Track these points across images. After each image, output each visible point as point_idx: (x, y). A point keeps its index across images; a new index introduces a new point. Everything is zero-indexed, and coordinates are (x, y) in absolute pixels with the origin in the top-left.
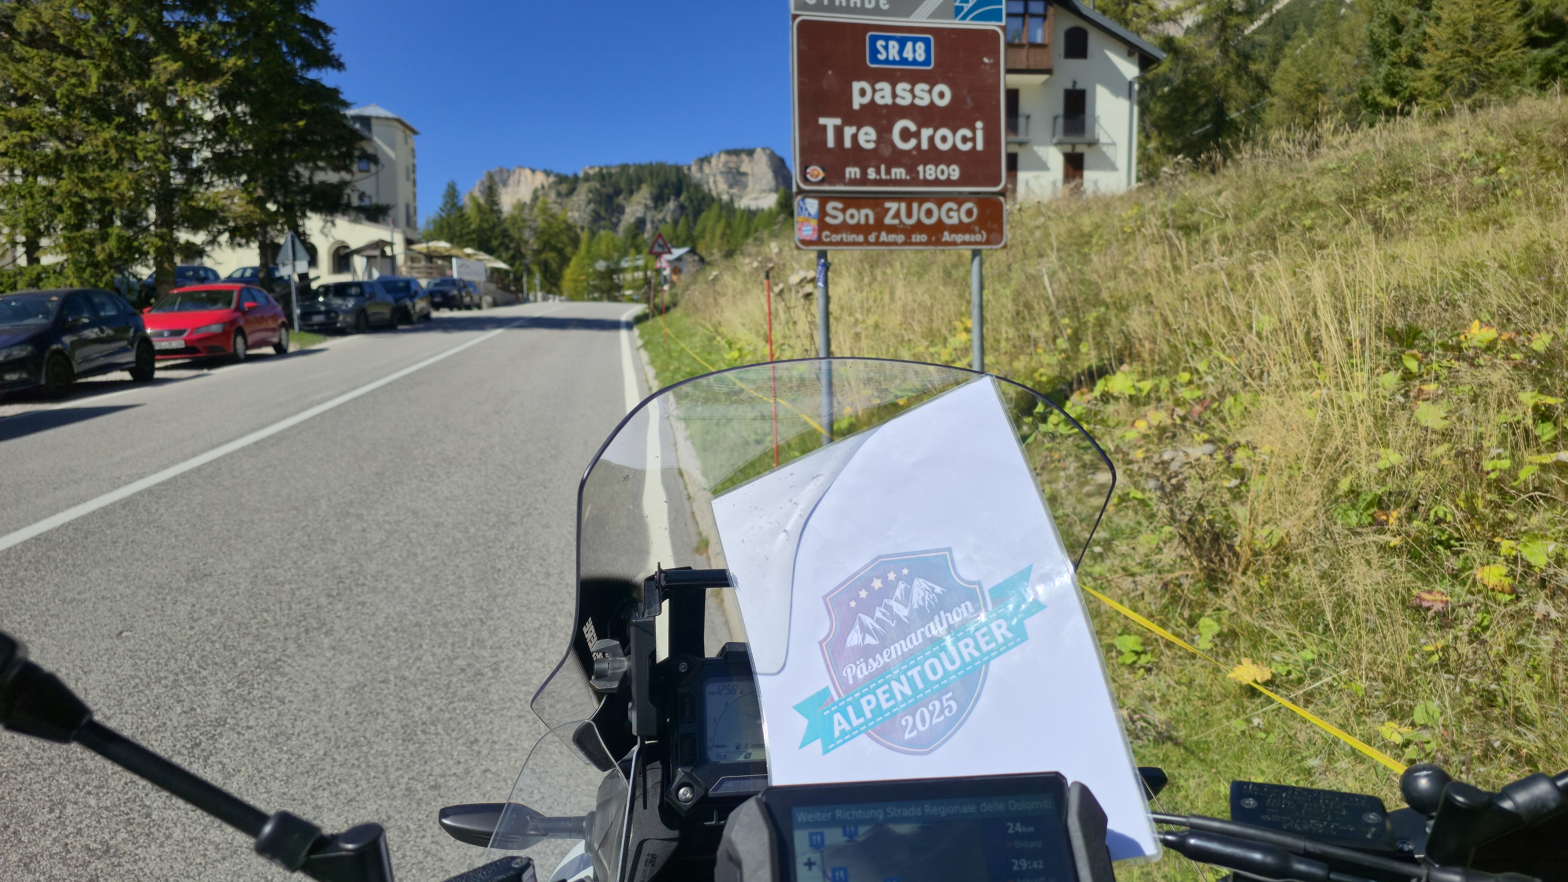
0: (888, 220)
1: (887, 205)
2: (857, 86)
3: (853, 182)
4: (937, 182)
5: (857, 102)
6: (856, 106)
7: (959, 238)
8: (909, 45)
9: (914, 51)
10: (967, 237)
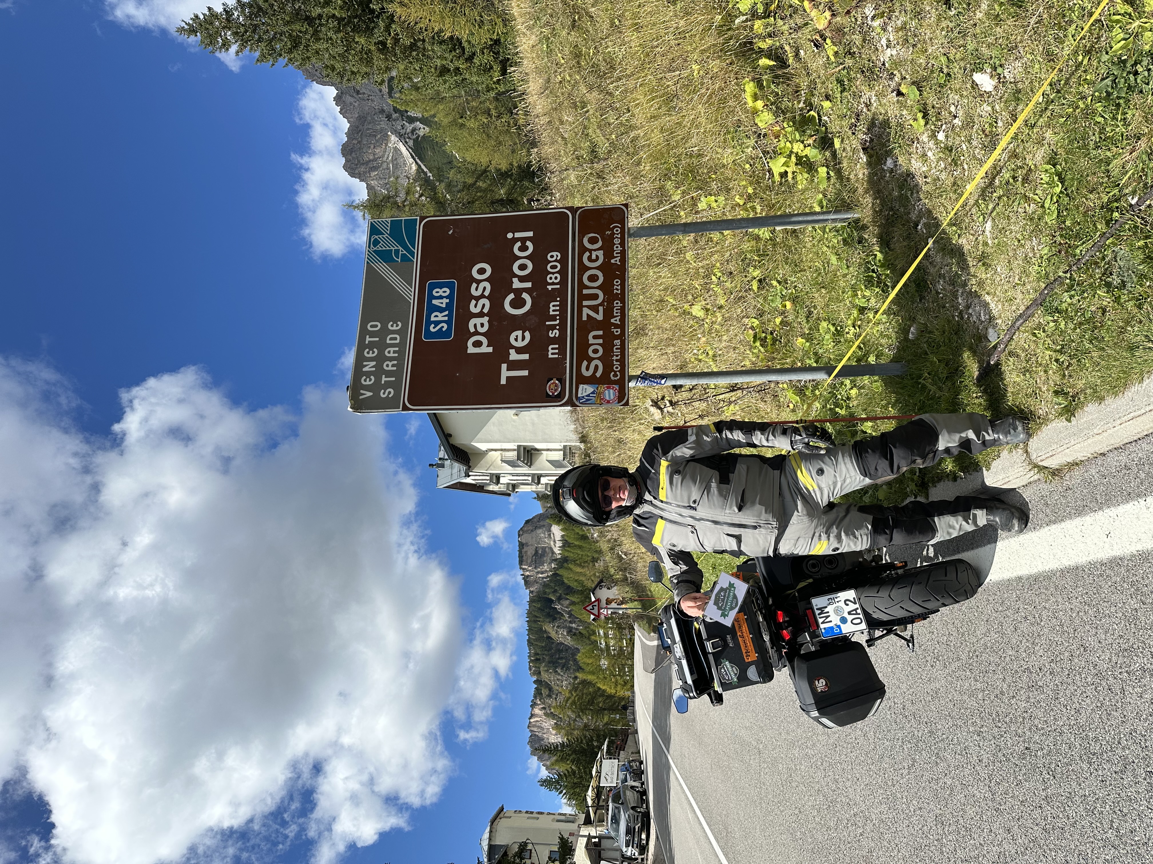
0: (600, 317)
1: (585, 318)
2: (471, 350)
3: (562, 351)
4: (563, 273)
5: (486, 349)
6: (490, 350)
7: (617, 249)
8: (435, 302)
9: (441, 297)
10: (617, 241)
